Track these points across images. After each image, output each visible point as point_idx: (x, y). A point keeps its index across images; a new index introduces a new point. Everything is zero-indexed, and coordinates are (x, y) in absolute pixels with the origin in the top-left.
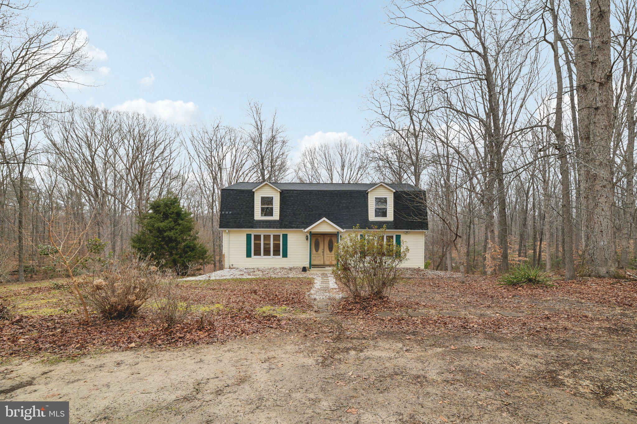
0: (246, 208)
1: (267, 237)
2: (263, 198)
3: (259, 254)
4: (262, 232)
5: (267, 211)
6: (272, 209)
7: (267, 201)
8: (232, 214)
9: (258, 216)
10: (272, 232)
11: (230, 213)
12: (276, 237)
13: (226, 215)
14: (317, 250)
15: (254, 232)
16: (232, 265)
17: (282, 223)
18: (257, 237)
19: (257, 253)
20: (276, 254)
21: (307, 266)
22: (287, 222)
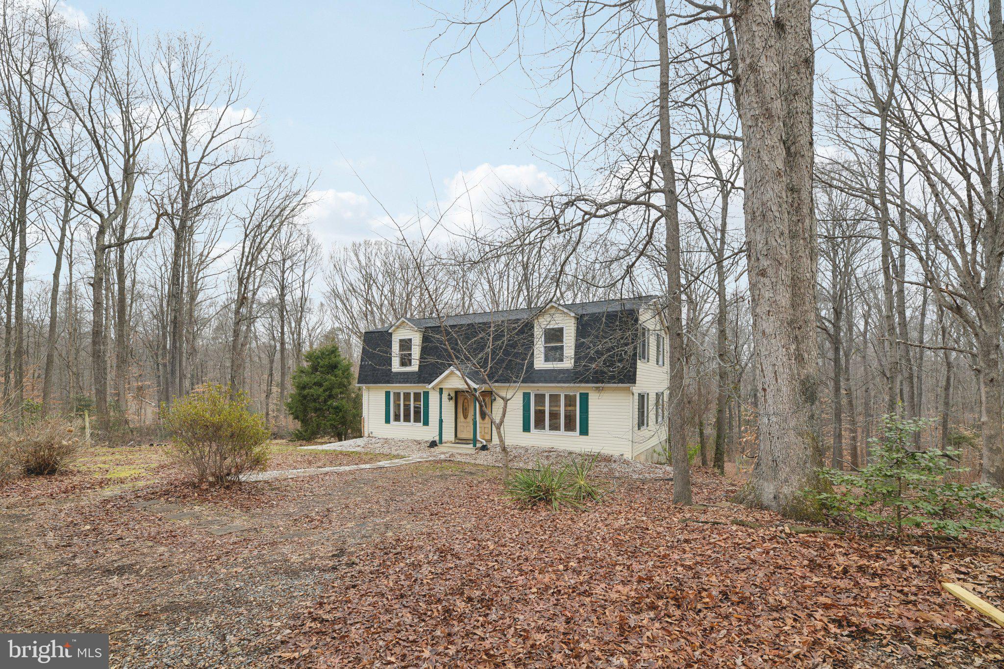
2: (401, 341)
3: (399, 420)
6: (411, 356)
7: (406, 344)
9: (396, 366)
11: (370, 363)
13: (366, 366)
14: (466, 416)
15: (394, 388)
16: (372, 433)
17: (421, 376)
18: (398, 396)
19: (397, 418)
20: (417, 420)
21: (437, 439)
22: (427, 374)
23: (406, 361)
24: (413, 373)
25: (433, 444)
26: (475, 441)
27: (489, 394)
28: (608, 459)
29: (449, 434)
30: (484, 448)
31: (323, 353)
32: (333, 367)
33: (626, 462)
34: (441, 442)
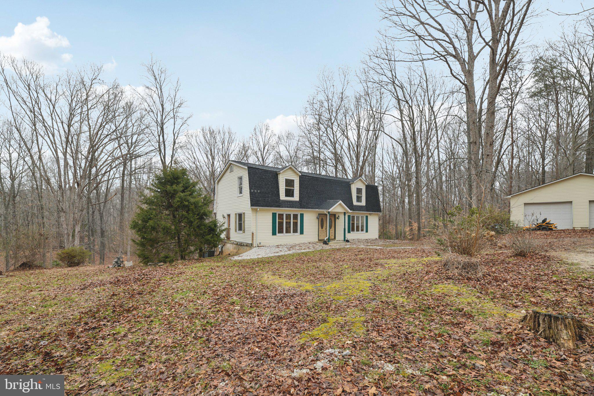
0: (272, 188)
1: (288, 216)
2: (286, 181)
3: (282, 232)
4: (285, 211)
5: (289, 193)
6: (293, 191)
7: (289, 183)
8: (260, 193)
9: (283, 196)
11: (259, 191)
12: (296, 216)
13: (256, 193)
14: (322, 227)
15: (279, 211)
16: (260, 243)
18: (281, 216)
20: (295, 231)
22: (305, 203)
24: (296, 202)
25: (325, 242)
27: (333, 216)
29: (315, 238)
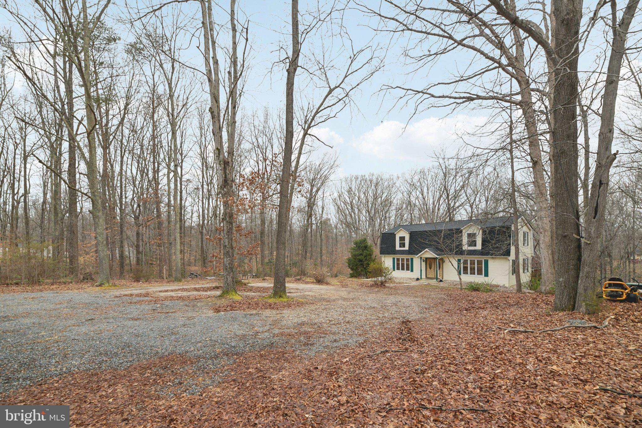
0: (392, 243)
1: (403, 260)
2: (400, 237)
4: (400, 257)
6: (405, 243)
7: (402, 239)
9: (398, 248)
10: (405, 257)
11: (385, 246)
12: (408, 260)
13: (383, 247)
14: (430, 268)
15: (397, 256)
17: (409, 252)
18: (398, 260)
19: (398, 269)
20: (408, 269)
21: (419, 277)
22: (413, 251)
23: (402, 245)
24: (406, 250)
25: (418, 279)
26: (437, 279)
27: (442, 260)
28: (498, 286)
29: (424, 276)
30: (441, 281)
31: (361, 242)
32: (366, 247)
33: (506, 288)
34: (421, 278)
